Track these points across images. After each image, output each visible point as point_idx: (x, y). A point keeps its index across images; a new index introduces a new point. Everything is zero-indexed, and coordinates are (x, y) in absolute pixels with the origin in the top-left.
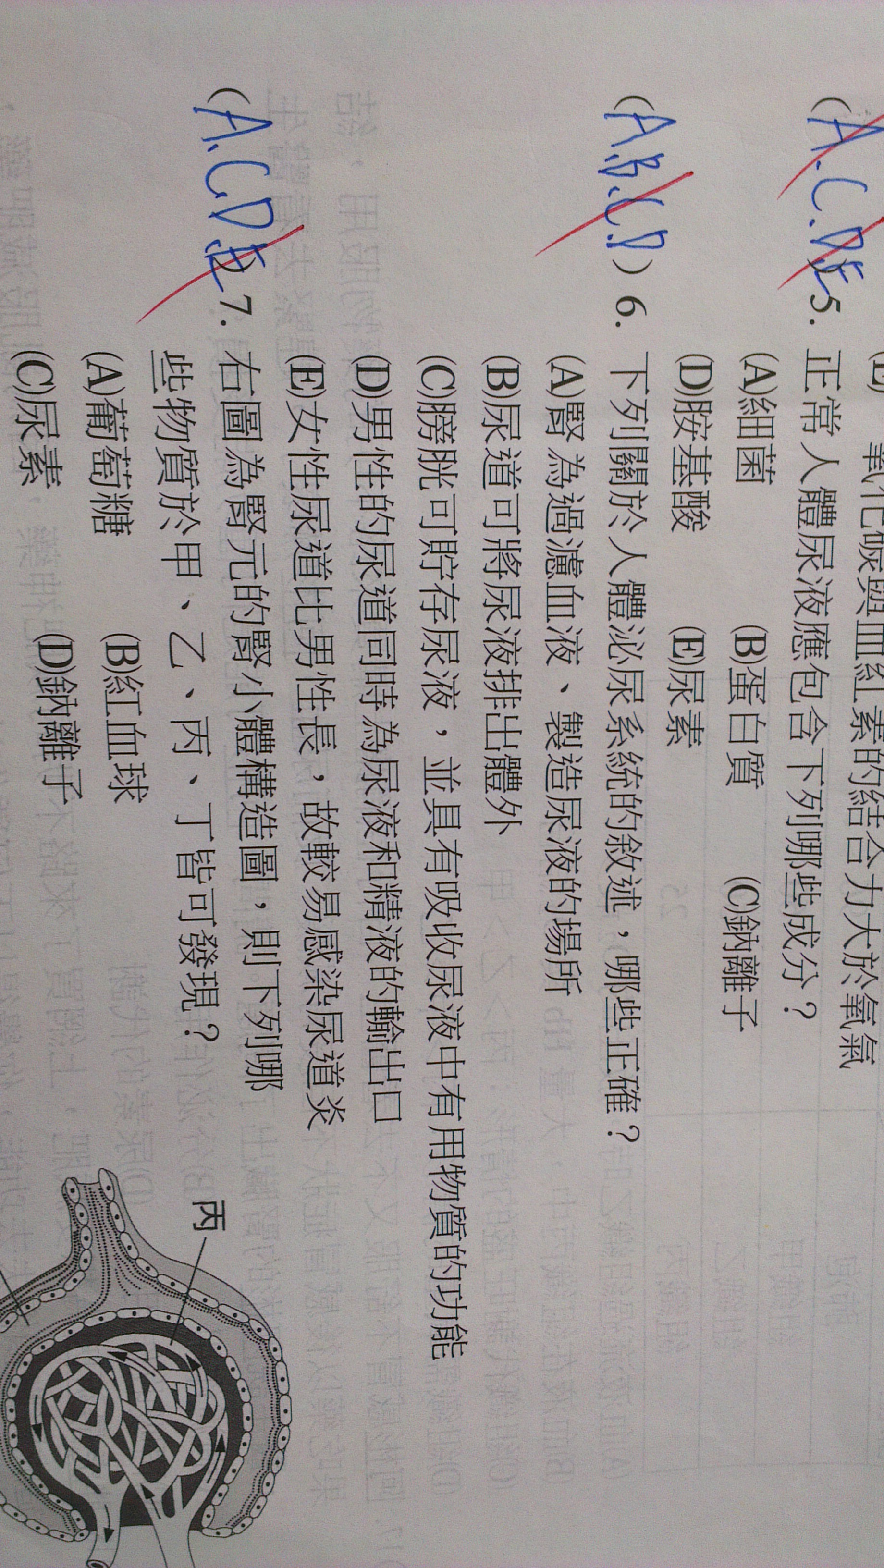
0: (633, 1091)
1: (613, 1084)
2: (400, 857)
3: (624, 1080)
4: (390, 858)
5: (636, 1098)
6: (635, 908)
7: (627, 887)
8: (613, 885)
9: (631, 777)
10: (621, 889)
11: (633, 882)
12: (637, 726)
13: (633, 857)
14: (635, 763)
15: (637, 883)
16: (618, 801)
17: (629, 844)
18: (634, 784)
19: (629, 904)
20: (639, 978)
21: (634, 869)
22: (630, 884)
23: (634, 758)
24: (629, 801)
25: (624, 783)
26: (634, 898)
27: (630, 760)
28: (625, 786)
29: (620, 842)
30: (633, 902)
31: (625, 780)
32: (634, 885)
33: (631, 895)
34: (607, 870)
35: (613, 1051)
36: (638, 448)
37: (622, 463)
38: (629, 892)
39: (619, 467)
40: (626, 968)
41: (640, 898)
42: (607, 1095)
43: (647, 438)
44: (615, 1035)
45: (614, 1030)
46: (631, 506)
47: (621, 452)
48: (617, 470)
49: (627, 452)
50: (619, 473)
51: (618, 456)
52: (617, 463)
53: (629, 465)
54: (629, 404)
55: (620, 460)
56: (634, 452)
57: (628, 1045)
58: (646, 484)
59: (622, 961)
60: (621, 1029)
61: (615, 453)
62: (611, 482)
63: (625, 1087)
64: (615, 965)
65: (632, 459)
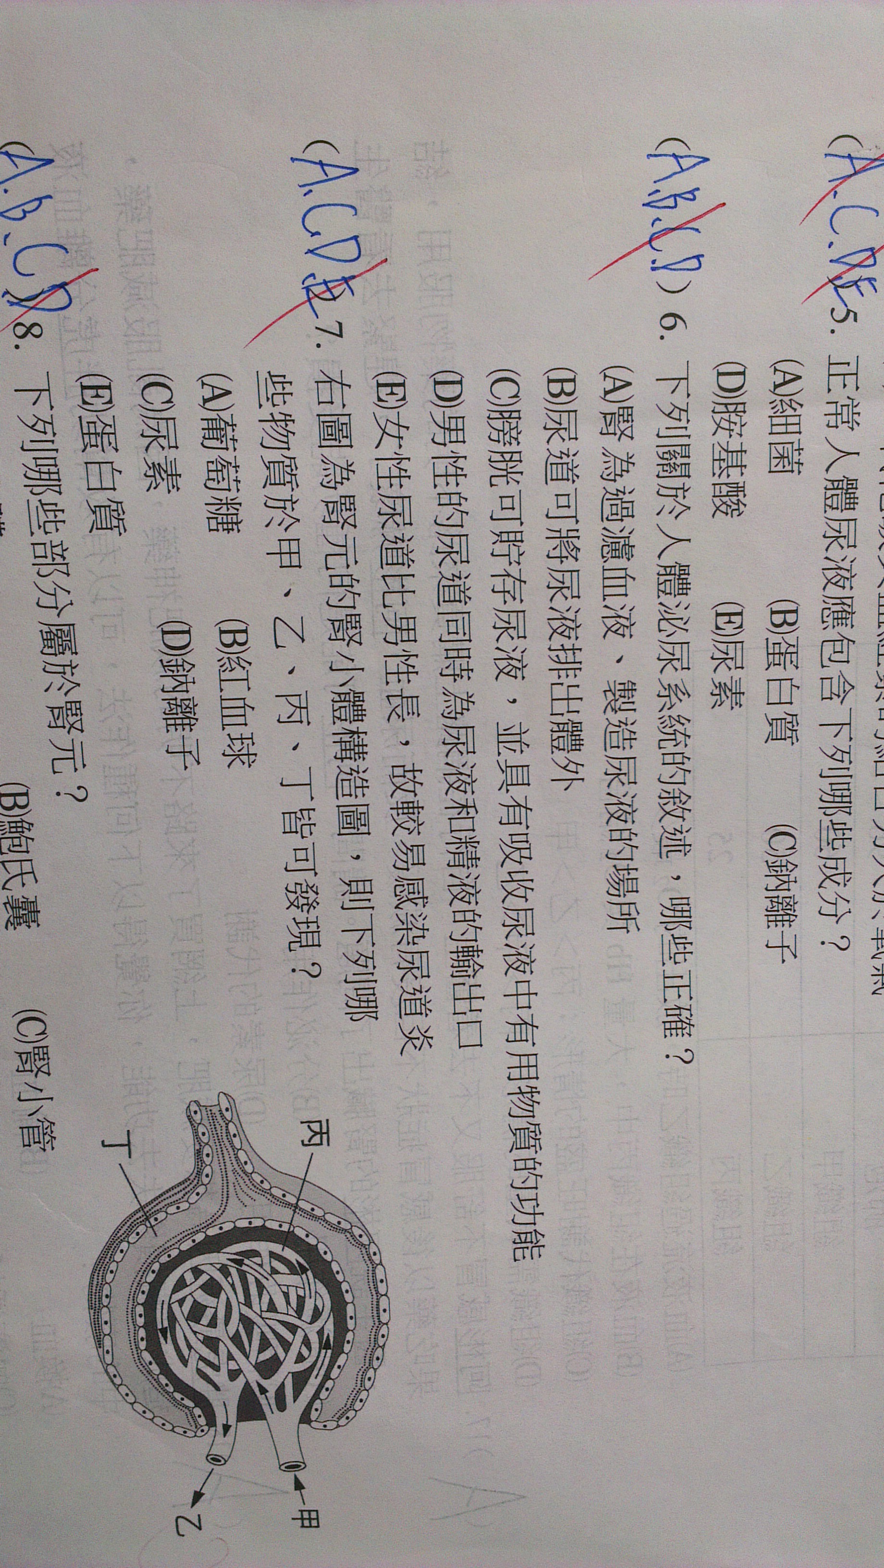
0: (687, 1018)
1: (670, 1012)
2: (477, 812)
3: (680, 1008)
4: (468, 813)
5: (689, 1024)
6: (685, 854)
7: (679, 836)
8: (666, 834)
9: (680, 738)
10: (673, 837)
11: (684, 831)
12: (685, 692)
13: (683, 809)
14: (683, 724)
15: (687, 832)
16: (669, 759)
17: (679, 797)
18: (683, 744)
19: (680, 851)
20: (690, 917)
21: (684, 819)
22: (681, 833)
23: (682, 721)
24: (679, 758)
25: (674, 743)
26: (685, 845)
27: (679, 722)
28: (675, 746)
29: (671, 795)
30: (684, 848)
31: (675, 740)
32: (685, 834)
33: (682, 843)
34: (660, 821)
35: (669, 982)
36: (682, 445)
37: (667, 459)
38: (680, 840)
39: (666, 462)
40: (679, 908)
41: (690, 845)
42: (664, 1022)
43: (689, 436)
44: (671, 969)
45: (670, 964)
46: (677, 496)
47: (666, 449)
48: (663, 465)
49: (672, 449)
50: (666, 468)
51: (664, 453)
52: (663, 458)
53: (674, 460)
54: (673, 407)
55: (666, 456)
56: (678, 449)
57: (682, 977)
58: (689, 476)
59: (675, 902)
60: (676, 963)
61: (661, 450)
62: (658, 476)
63: (680, 1015)
64: (669, 905)
65: (677, 455)
